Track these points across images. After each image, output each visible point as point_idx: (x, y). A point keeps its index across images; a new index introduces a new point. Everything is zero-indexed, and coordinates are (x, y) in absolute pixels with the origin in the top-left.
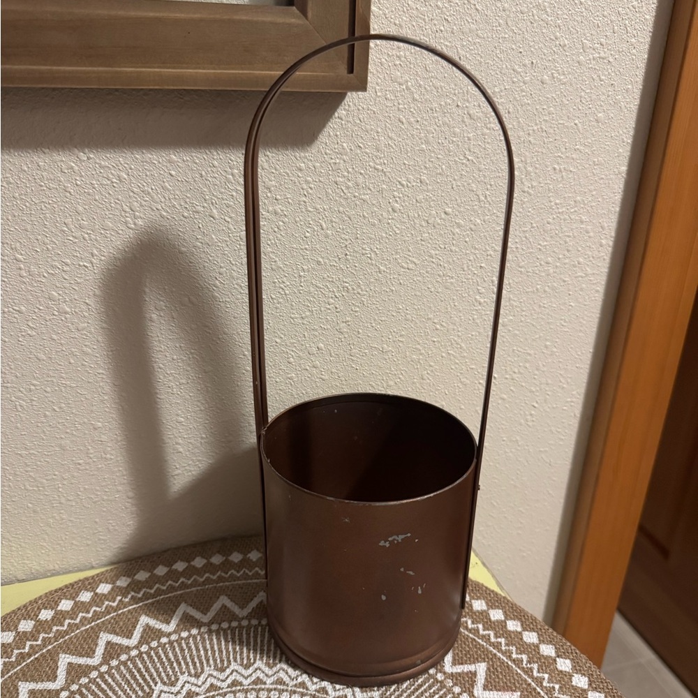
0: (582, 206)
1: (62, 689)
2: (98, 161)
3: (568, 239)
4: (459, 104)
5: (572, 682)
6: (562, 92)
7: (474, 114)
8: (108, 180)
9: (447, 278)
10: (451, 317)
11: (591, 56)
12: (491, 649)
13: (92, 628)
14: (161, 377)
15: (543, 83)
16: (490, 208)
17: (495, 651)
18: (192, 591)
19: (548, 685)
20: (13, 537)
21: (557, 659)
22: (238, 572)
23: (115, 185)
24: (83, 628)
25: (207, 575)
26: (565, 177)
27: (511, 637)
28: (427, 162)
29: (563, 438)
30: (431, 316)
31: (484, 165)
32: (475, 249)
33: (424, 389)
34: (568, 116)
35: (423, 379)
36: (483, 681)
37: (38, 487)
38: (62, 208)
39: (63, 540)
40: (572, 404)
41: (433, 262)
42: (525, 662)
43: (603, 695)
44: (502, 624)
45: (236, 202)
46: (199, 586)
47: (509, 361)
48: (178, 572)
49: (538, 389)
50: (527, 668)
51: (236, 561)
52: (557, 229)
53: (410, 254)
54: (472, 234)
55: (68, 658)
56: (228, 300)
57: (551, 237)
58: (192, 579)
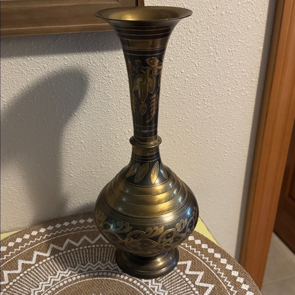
0: (243, 65)
1: (21, 273)
2: (35, 60)
3: (237, 80)
4: (185, 27)
5: (226, 267)
6: (231, 18)
7: (192, 31)
8: (40, 68)
9: (184, 99)
10: (186, 116)
11: (243, 2)
12: (194, 255)
13: (30, 249)
14: (63, 146)
15: (222, 15)
16: (201, 69)
17: (195, 256)
18: (71, 234)
19: (216, 269)
20: (3, 214)
21: (221, 259)
22: (91, 226)
23: (42, 69)
24: (27, 250)
25: (78, 227)
26: (234, 54)
27: (203, 251)
28: (172, 52)
29: (240, 165)
30: (177, 116)
31: (197, 51)
32: (195, 86)
33: (176, 147)
34: (234, 28)
35: (175, 142)
36: (189, 268)
37: (13, 192)
38: (21, 80)
39: (24, 215)
40: (244, 150)
41: (177, 93)
42: (207, 260)
43: (238, 272)
44: (200, 246)
45: (92, 74)
46: (75, 231)
47: (213, 133)
48: (66, 226)
49: (227, 144)
50: (208, 262)
51: (90, 222)
52: (231, 76)
53: (167, 90)
54: (193, 80)
55: (22, 261)
56: (90, 113)
57: (229, 79)
58: (72, 229)
